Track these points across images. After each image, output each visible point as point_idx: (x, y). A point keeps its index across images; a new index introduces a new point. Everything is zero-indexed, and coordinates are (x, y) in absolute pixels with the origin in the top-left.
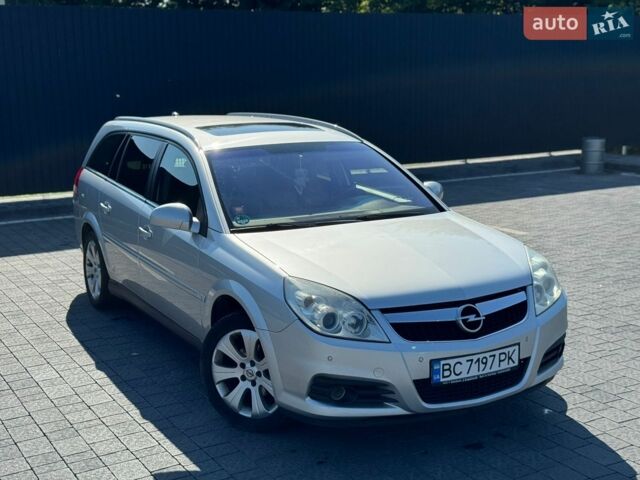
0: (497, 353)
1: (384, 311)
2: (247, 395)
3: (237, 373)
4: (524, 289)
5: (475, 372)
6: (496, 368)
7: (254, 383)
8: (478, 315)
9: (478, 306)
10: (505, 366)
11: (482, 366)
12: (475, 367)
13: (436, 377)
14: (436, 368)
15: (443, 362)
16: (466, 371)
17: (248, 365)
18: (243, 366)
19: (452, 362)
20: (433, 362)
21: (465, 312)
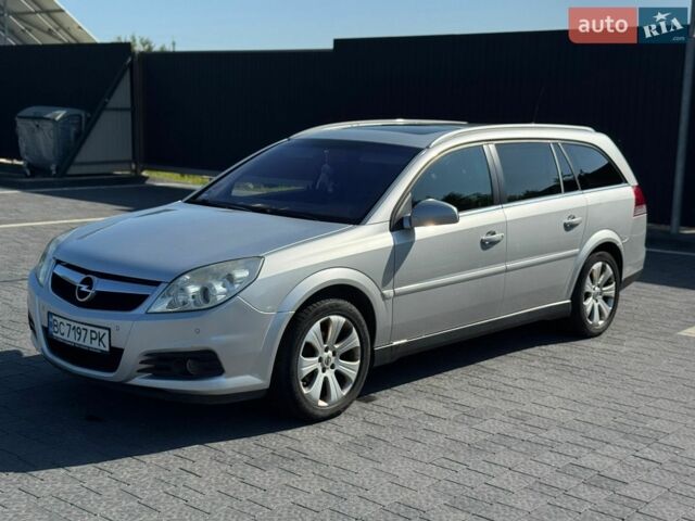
0: (89, 328)
1: (58, 262)
4: (157, 284)
8: (91, 288)
11: (77, 335)
12: (72, 332)
13: (51, 329)
14: (50, 321)
15: (54, 317)
16: (65, 334)
20: (50, 314)
21: (84, 282)
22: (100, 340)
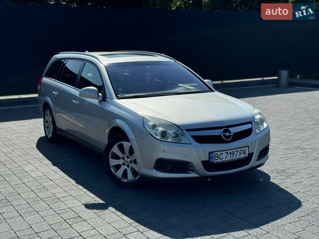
0: (239, 150)
1: (188, 130)
2: (125, 172)
3: (120, 162)
4: (250, 122)
5: (229, 158)
6: (238, 157)
7: (128, 166)
8: (230, 133)
9: (231, 129)
10: (242, 156)
11: (232, 156)
12: (229, 155)
13: (211, 160)
14: (211, 155)
15: (214, 153)
16: (225, 157)
17: (126, 158)
18: (123, 158)
19: (219, 153)
20: (210, 153)
21: (225, 131)
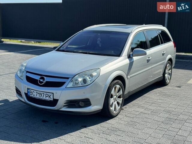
4: (68, 78)
11: (40, 96)
13: (29, 94)
20: (28, 89)
22: (49, 97)
